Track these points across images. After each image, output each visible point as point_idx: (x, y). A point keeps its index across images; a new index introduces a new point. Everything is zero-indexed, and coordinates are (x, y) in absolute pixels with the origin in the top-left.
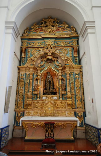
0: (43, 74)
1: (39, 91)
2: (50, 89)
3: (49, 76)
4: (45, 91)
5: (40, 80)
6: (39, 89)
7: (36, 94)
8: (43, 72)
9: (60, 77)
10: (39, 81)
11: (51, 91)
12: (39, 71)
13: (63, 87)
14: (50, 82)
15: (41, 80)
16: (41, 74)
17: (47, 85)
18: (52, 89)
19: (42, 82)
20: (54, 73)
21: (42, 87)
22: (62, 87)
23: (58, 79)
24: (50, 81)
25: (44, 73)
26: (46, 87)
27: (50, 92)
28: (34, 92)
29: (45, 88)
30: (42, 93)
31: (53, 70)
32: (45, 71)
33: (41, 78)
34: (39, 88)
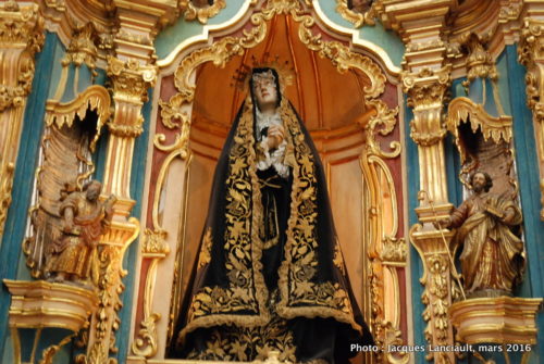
0: (189, 81)
1: (111, 296)
2: (272, 282)
3: (268, 120)
4: (207, 310)
5: (140, 141)
6: (117, 265)
7: (52, 335)
8: (189, 53)
9: (430, 110)
10: (120, 154)
11: (287, 311)
12: (134, 33)
13: (479, 234)
14: (276, 190)
15: (160, 155)
16: (168, 79)
17: (236, 230)
18: (304, 287)
19: (174, 179)
20: (344, 64)
21: (171, 246)
22: (458, 243)
23: (399, 147)
24: (287, 182)
25: (203, 70)
26: (220, 254)
27: (276, 319)
28: (33, 295)
29: (205, 258)
30: (159, 335)
31: (330, 34)
32: (217, 36)
33: (162, 127)
34: (118, 245)
